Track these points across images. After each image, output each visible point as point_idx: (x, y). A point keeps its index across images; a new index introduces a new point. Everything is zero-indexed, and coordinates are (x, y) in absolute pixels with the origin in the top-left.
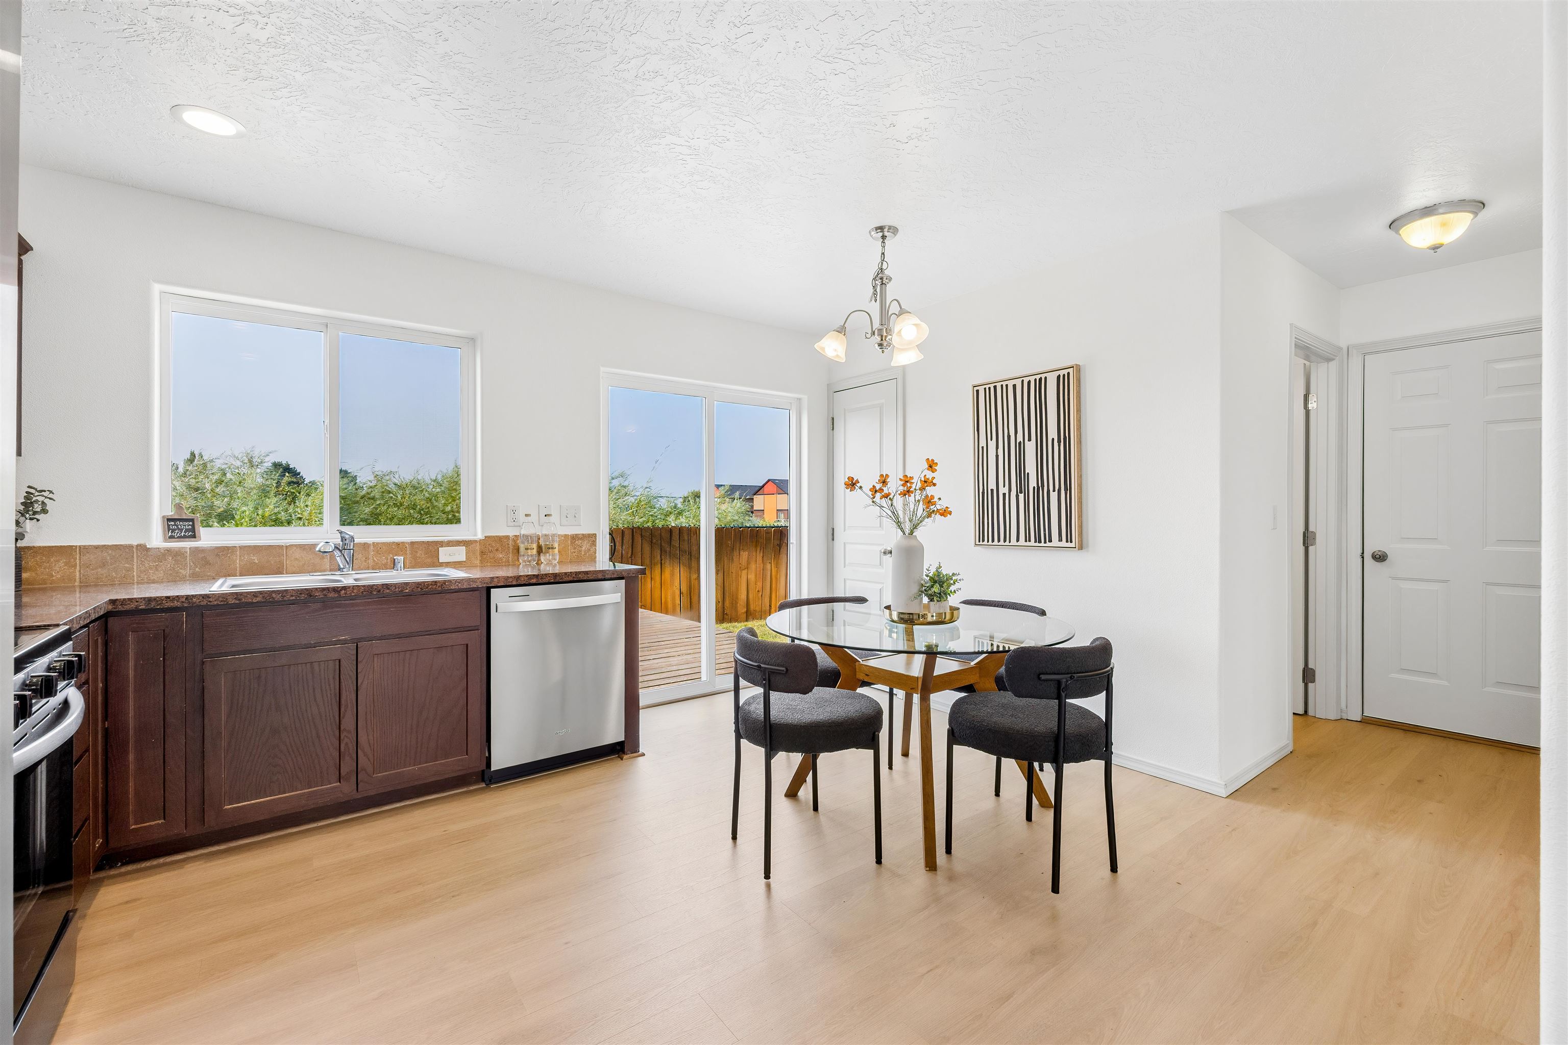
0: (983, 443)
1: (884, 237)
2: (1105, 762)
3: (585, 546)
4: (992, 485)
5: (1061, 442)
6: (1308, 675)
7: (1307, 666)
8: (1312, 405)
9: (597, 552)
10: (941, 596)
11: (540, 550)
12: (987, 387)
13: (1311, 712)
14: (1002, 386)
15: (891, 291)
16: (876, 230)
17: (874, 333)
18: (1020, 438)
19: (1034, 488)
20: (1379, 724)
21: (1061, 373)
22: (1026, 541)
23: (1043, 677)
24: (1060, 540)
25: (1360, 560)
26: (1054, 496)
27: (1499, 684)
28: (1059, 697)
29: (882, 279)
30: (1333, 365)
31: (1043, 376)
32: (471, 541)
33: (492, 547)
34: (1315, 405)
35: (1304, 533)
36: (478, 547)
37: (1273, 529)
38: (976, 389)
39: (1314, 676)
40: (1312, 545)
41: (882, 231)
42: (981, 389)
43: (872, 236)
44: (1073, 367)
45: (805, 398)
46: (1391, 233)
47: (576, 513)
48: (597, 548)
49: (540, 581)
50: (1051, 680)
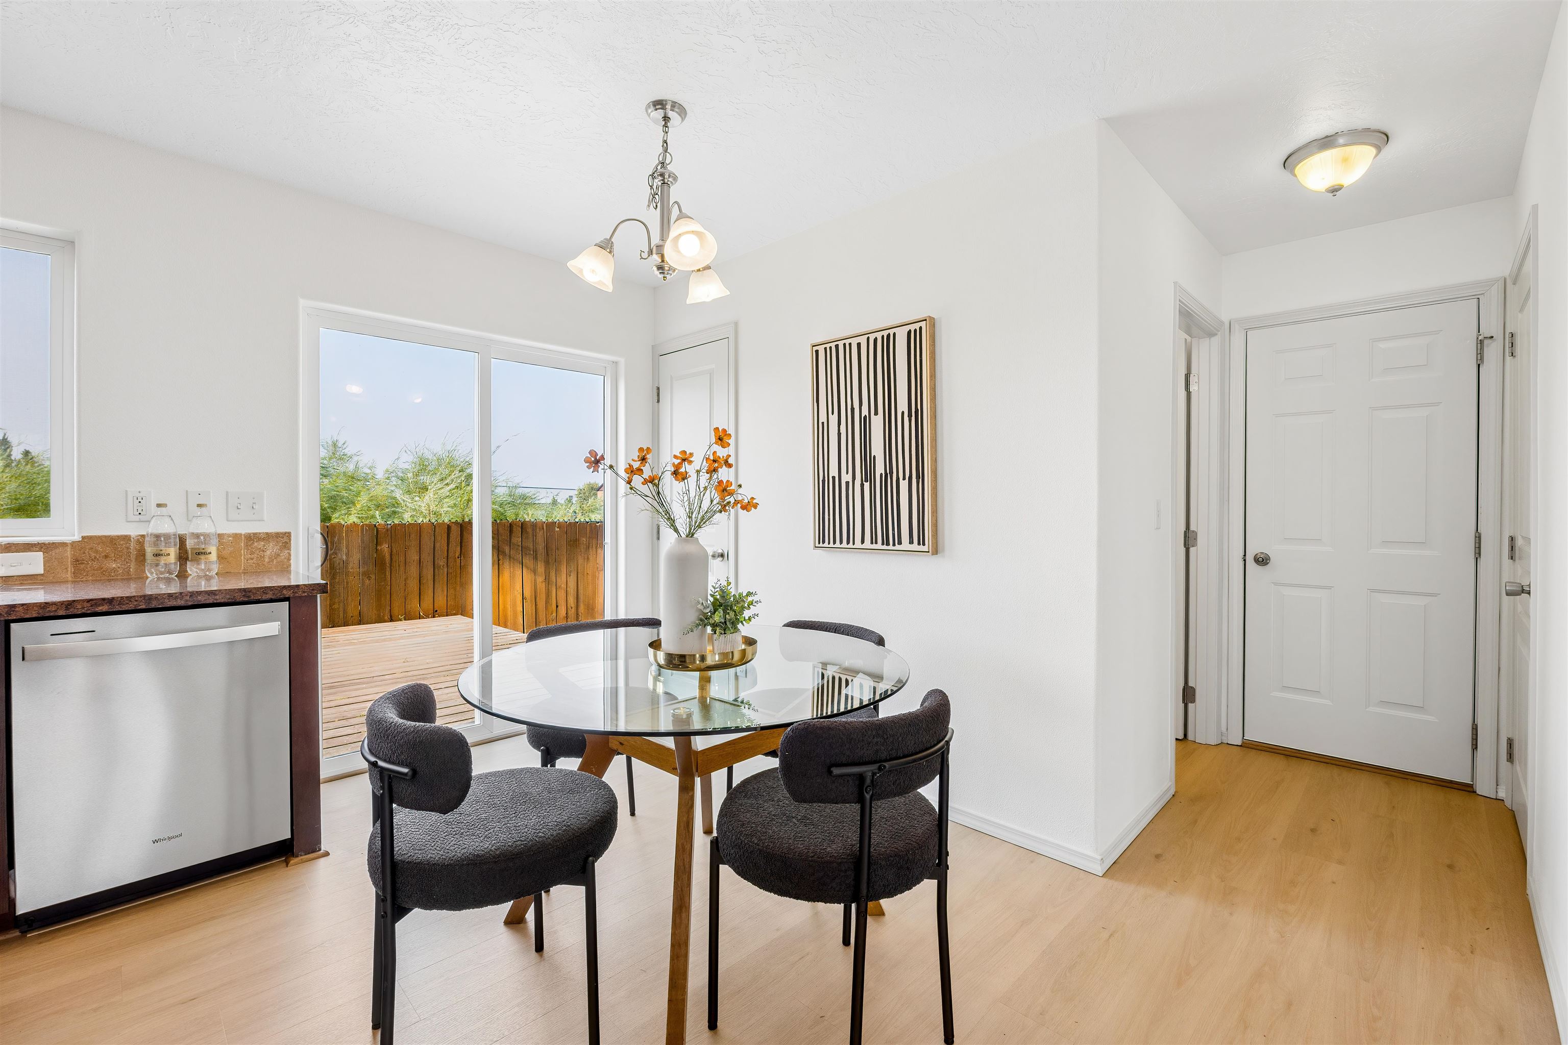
0: (823, 418)
1: (666, 119)
2: (938, 881)
3: (271, 549)
4: (834, 472)
5: (911, 416)
6: (1188, 695)
7: (1187, 684)
8: (1193, 388)
9: (292, 557)
10: (728, 626)
11: (183, 557)
12: (828, 346)
13: (1191, 737)
14: (845, 345)
15: (675, 192)
16: (654, 106)
17: (651, 252)
18: (865, 412)
19: (881, 475)
20: (1261, 748)
21: (912, 327)
22: (872, 543)
23: (836, 771)
24: (911, 542)
25: (1242, 563)
26: (904, 485)
27: (1385, 703)
28: (861, 800)
29: (662, 175)
30: (1215, 340)
31: (891, 332)
32: (53, 543)
33: (97, 552)
34: (1196, 388)
35: (1185, 532)
36: (69, 553)
37: (1157, 529)
38: (815, 348)
39: (1194, 695)
40: (1193, 546)
41: (664, 108)
42: (821, 349)
43: (649, 115)
44: (926, 320)
45: (622, 361)
46: (1285, 174)
47: (254, 503)
48: (292, 552)
49: (118, 608)
50: (849, 775)
